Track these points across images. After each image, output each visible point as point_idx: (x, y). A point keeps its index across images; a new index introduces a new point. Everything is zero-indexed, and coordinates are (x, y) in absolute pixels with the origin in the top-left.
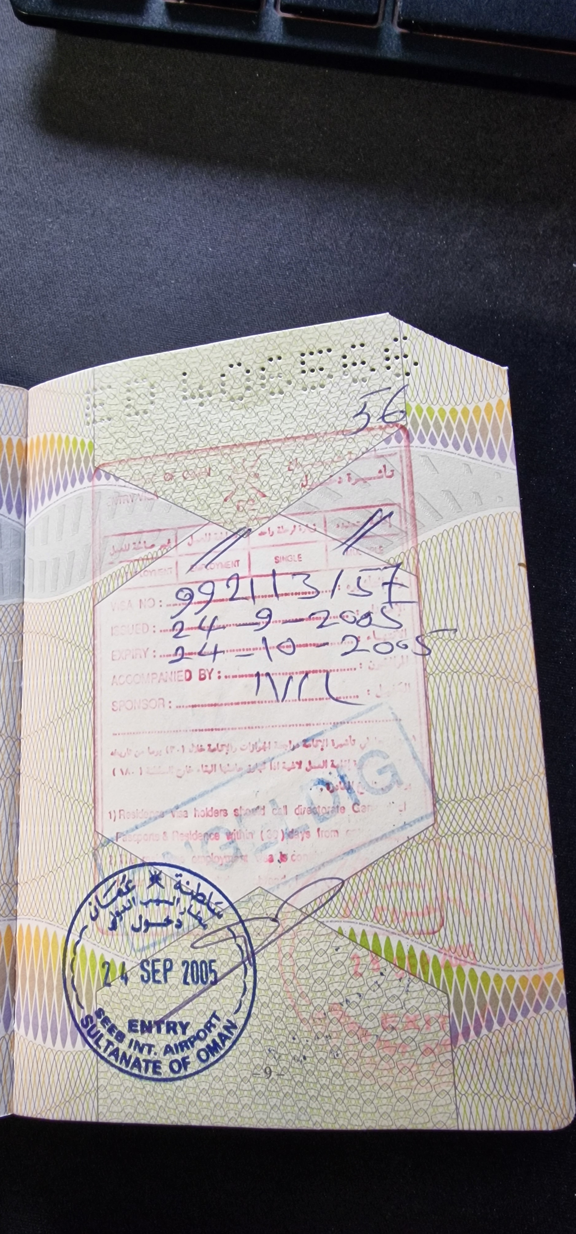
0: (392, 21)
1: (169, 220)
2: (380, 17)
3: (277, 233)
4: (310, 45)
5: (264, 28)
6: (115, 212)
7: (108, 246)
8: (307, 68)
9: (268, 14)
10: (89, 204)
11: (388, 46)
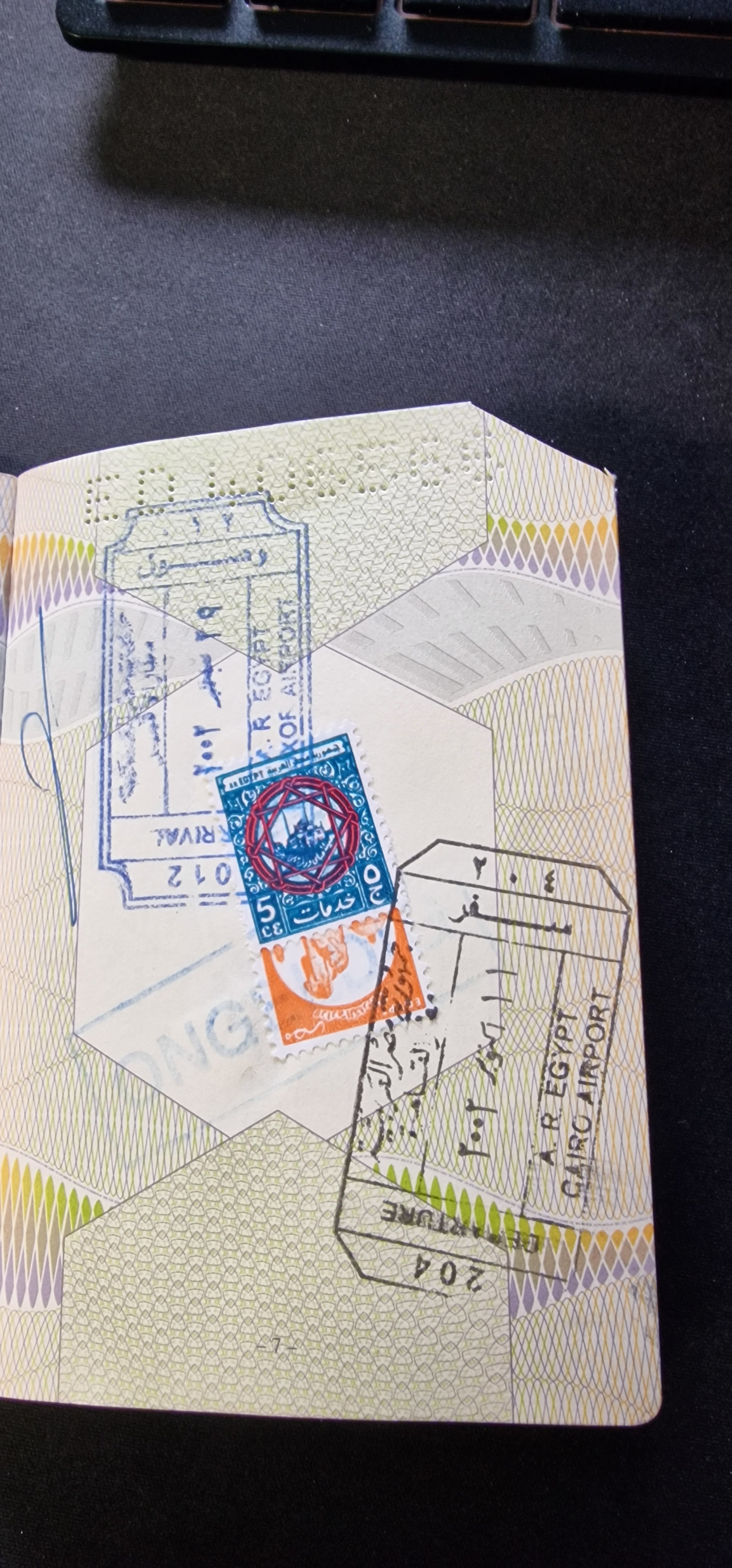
0: (550, 14)
1: (267, 290)
2: (533, 12)
3: (407, 299)
4: (441, 52)
5: (383, 35)
6: (199, 284)
7: (192, 328)
8: (439, 84)
9: (386, 16)
10: (166, 275)
11: (545, 47)
